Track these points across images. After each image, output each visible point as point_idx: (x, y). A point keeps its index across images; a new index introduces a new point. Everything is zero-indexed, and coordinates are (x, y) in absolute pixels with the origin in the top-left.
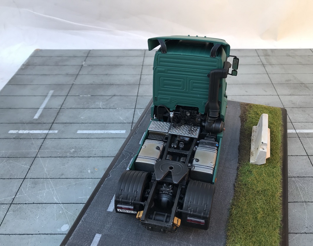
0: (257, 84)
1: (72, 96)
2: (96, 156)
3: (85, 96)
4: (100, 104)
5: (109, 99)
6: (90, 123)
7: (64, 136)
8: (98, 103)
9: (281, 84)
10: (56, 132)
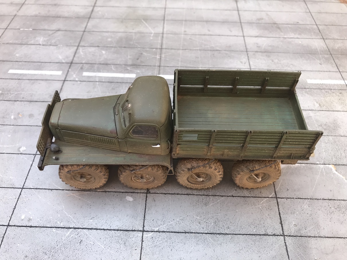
0: (223, 22)
1: (11, 29)
2: (24, 100)
3: (26, 29)
4: (41, 39)
5: (52, 34)
6: (26, 62)
8: (39, 39)
9: (250, 23)
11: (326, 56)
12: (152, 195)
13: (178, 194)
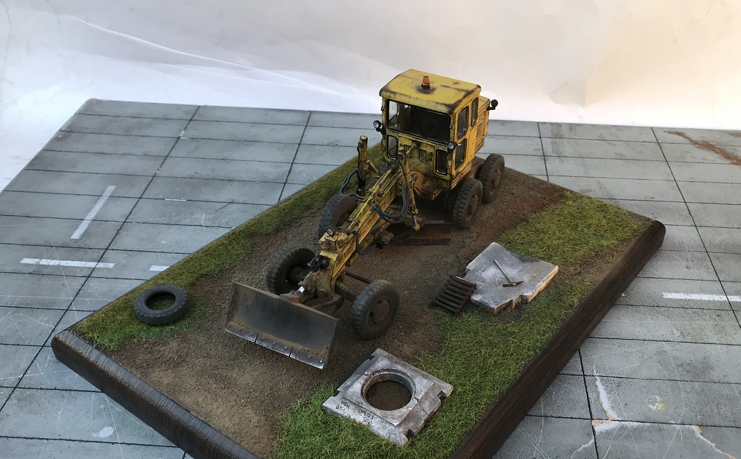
1: (149, 198)
3: (175, 200)
4: (202, 218)
5: (221, 209)
6: (177, 253)
7: (125, 274)
8: (199, 216)
10: (111, 265)
11: (698, 254)
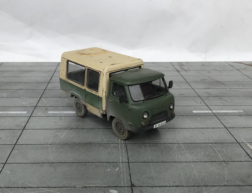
5: (15, 91)
12: (138, 188)
13: (166, 186)
